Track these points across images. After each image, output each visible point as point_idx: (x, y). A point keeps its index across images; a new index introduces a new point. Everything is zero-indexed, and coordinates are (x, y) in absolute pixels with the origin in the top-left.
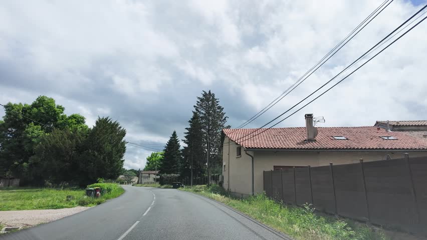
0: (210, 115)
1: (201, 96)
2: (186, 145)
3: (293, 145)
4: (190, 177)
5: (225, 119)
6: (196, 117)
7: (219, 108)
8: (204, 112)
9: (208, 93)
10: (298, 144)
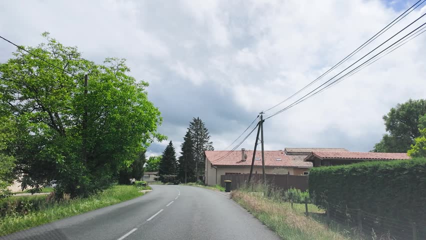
0: (198, 134)
1: (193, 121)
2: (182, 155)
3: (234, 164)
4: (184, 178)
5: (208, 137)
6: (188, 135)
7: (205, 129)
8: (194, 133)
9: (197, 119)
10: (237, 163)
